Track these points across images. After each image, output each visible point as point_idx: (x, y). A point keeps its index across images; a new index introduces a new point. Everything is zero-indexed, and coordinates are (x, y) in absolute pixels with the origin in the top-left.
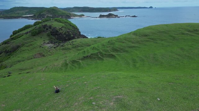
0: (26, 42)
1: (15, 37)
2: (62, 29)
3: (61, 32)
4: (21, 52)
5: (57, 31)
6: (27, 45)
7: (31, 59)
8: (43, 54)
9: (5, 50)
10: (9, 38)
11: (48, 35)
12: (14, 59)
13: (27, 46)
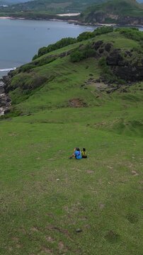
0: (58, 72)
1: (43, 60)
2: (132, 53)
3: (129, 60)
4: (47, 90)
5: (120, 58)
6: (60, 79)
7: (63, 107)
8: (85, 101)
9: (22, 83)
10: (31, 61)
11: (101, 65)
12: (34, 101)
13: (59, 82)
